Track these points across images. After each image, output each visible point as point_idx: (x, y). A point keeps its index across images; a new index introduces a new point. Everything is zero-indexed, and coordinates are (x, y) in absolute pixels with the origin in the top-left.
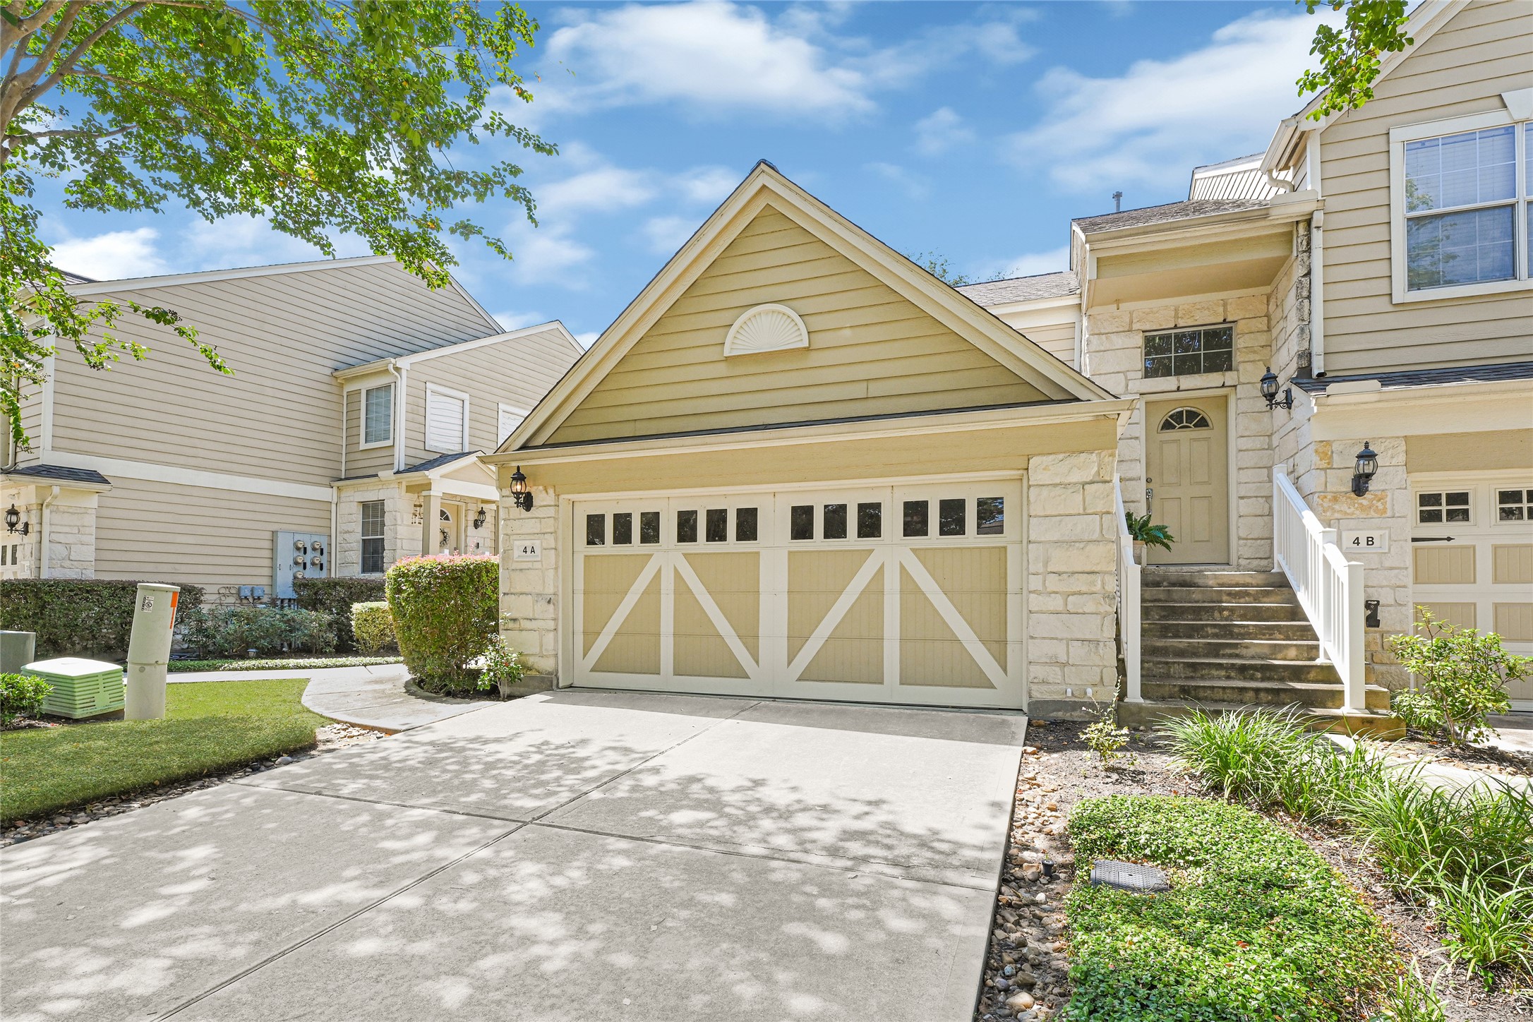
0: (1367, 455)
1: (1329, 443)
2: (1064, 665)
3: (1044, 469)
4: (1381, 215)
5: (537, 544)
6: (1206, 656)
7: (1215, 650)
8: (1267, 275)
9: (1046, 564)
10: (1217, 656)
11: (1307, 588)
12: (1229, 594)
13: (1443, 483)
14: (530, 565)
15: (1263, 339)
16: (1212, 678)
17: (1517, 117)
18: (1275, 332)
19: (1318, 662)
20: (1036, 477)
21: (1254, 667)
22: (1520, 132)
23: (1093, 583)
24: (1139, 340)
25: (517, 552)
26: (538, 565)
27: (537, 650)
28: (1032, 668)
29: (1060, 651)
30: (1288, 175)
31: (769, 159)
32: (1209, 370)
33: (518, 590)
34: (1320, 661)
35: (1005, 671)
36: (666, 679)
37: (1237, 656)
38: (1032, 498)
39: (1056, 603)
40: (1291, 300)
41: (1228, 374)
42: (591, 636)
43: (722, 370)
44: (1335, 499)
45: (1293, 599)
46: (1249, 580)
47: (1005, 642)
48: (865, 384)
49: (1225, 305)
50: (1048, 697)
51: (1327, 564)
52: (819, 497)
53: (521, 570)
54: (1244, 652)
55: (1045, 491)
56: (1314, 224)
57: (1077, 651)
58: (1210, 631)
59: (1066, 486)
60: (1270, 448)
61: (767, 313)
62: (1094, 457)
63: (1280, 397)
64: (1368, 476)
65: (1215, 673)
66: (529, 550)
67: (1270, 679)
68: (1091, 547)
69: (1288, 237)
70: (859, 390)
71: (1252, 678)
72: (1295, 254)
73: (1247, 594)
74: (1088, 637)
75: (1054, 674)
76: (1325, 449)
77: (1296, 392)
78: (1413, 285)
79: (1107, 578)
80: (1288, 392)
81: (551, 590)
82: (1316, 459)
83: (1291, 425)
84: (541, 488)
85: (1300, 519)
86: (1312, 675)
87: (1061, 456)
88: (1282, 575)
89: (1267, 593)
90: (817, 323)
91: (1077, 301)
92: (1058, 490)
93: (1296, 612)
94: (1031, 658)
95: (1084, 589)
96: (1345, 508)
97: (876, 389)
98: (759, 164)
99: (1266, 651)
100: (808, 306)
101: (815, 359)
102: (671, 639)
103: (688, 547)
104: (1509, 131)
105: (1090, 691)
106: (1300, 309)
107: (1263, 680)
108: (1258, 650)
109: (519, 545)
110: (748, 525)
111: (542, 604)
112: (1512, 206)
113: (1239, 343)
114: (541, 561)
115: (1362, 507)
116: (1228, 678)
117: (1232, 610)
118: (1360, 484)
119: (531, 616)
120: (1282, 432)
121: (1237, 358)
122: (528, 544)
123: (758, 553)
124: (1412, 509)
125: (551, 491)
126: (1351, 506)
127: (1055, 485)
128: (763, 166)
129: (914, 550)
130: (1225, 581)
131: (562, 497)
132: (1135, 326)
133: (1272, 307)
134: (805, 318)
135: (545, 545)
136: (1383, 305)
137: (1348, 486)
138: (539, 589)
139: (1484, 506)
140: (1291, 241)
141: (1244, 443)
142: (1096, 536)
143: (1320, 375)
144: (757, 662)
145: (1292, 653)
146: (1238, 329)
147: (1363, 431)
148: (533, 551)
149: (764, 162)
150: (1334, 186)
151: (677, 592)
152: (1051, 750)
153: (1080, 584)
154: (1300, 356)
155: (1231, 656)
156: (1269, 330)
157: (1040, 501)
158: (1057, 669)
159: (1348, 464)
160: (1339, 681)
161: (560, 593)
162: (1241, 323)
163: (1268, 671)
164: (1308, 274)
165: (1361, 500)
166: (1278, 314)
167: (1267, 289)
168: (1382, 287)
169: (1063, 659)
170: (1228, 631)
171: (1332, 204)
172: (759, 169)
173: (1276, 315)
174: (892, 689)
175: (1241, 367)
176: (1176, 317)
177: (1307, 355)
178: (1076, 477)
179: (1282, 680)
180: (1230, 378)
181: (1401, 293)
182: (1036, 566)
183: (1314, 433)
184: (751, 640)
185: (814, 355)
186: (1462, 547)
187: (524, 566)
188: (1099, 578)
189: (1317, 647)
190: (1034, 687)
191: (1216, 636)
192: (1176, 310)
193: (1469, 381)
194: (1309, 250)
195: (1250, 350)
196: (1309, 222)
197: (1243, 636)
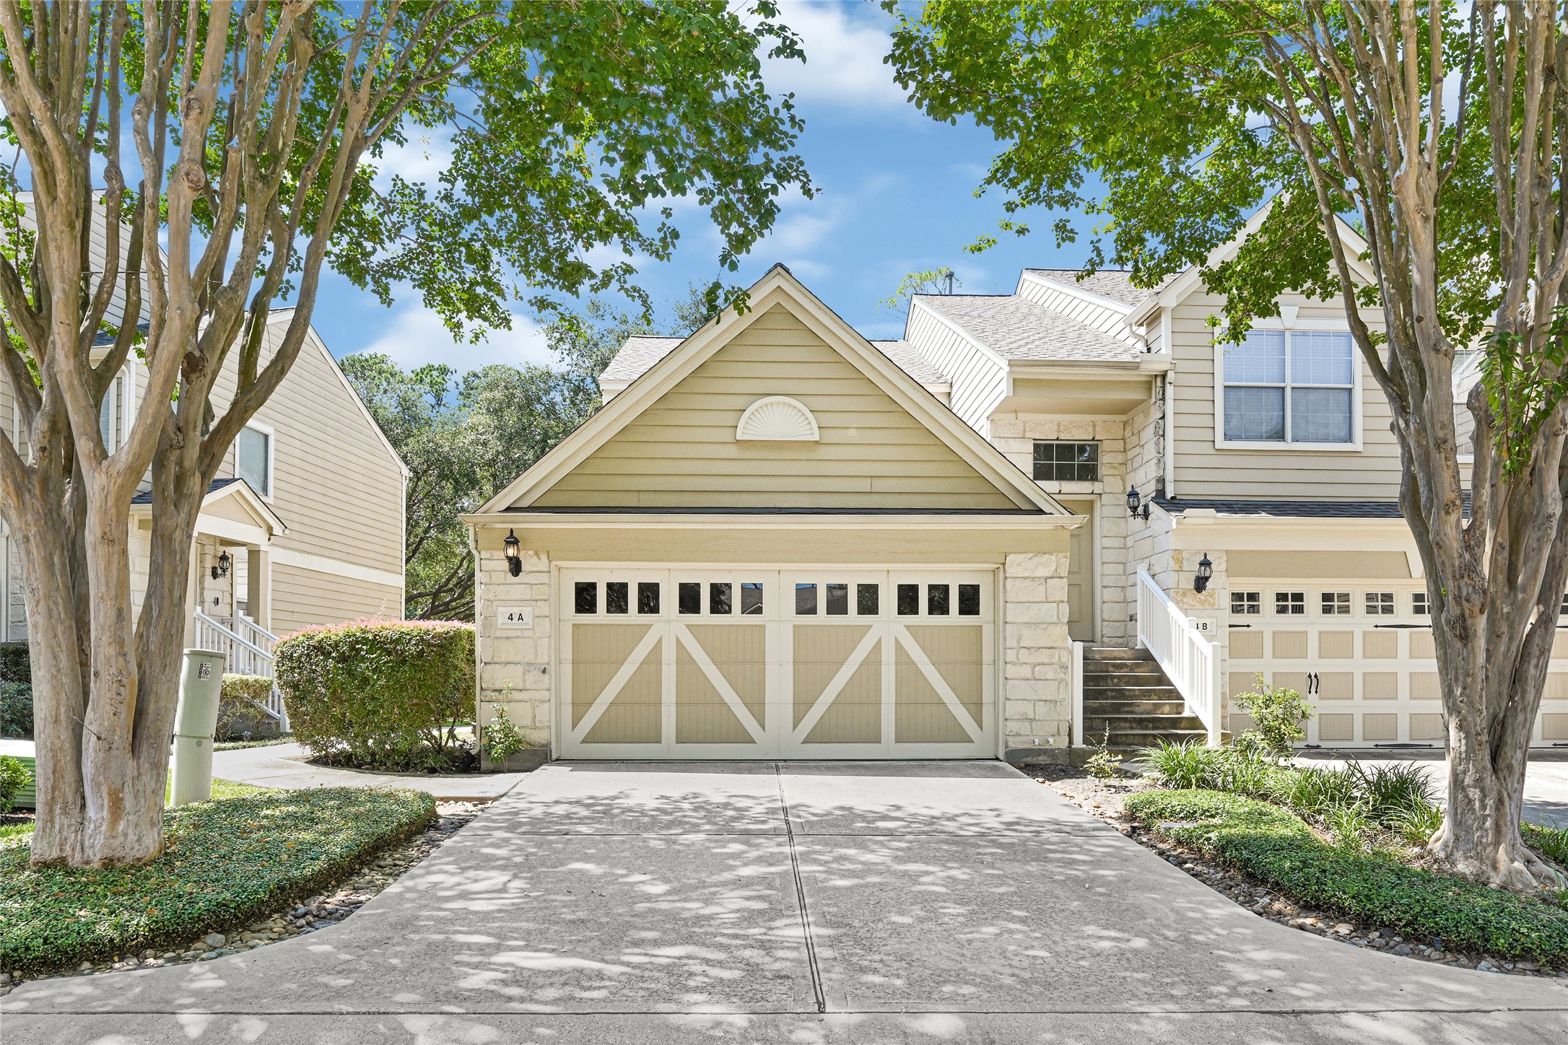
0: (1206, 563)
1: (1180, 551)
2: (1031, 720)
3: (1017, 565)
4: (1206, 380)
5: (527, 612)
6: (1112, 713)
7: (1116, 709)
8: (1125, 409)
9: (1019, 640)
10: (1119, 713)
11: (1171, 660)
12: (1114, 665)
13: (1245, 586)
14: (519, 633)
15: (1120, 458)
16: (1122, 729)
17: (1288, 326)
18: (1130, 454)
19: (1184, 715)
20: (1011, 570)
21: (1146, 719)
22: (1288, 334)
23: (1052, 656)
24: (1030, 448)
25: (502, 619)
26: (530, 634)
27: (528, 722)
28: (1009, 723)
29: (1028, 709)
30: (1142, 331)
31: (786, 265)
32: (1081, 478)
33: (504, 659)
34: (1186, 714)
35: (981, 727)
36: (668, 746)
37: (1132, 712)
38: (1008, 587)
39: (1026, 672)
40: (1149, 433)
41: (1096, 484)
42: (580, 708)
43: (732, 451)
44: (1184, 594)
45: (1158, 668)
46: (1123, 655)
47: (981, 704)
48: (869, 480)
49: (1094, 426)
50: (1020, 747)
51: (1191, 642)
52: (822, 578)
53: (507, 638)
54: (1137, 709)
55: (1018, 583)
56: (1168, 380)
57: (1042, 710)
58: (1110, 694)
59: (1034, 579)
60: (1125, 547)
61: (778, 404)
62: (1053, 558)
63: (1140, 510)
64: (1207, 579)
65: (1123, 724)
66: (516, 617)
67: (1157, 728)
68: (1051, 628)
69: (1148, 385)
70: (864, 485)
71: (1147, 728)
72: (1153, 400)
73: (1125, 665)
74: (1049, 698)
75: (1024, 728)
76: (1178, 555)
77: (1153, 507)
78: (1227, 437)
79: (1063, 652)
80: (1146, 507)
81: (546, 660)
82: (1172, 563)
83: (1148, 533)
84: (531, 552)
85: (1165, 609)
86: (1183, 724)
87: (1030, 555)
88: (1146, 651)
89: (1138, 665)
90: (828, 420)
91: (948, 390)
92: (1028, 582)
93: (1162, 679)
94: (1007, 715)
95: (1047, 661)
96: (1190, 601)
97: (879, 485)
98: (775, 266)
99: (1150, 708)
100: (819, 403)
101: (824, 452)
102: (674, 708)
103: (691, 618)
104: (1282, 334)
105: (1051, 740)
106: (1157, 444)
107: (1153, 729)
108: (1146, 707)
109: (503, 612)
110: (753, 599)
111: (534, 676)
112: (1283, 389)
113: (1105, 459)
114: (533, 629)
115: (1202, 602)
116: (1132, 728)
117: (1119, 678)
118: (1200, 584)
119: (520, 686)
120: (1137, 537)
121: (1102, 471)
122: (516, 611)
123: (763, 626)
124: (1227, 602)
125: (544, 557)
126: (1194, 599)
127: (1025, 578)
128: (779, 269)
129: (907, 627)
130: (1106, 655)
131: (554, 563)
132: (1028, 435)
133: (1128, 433)
134: (819, 415)
135: (537, 613)
136: (1207, 448)
137: (1192, 585)
138: (530, 658)
139: (1268, 603)
140: (1150, 389)
141: (1107, 542)
142: (1054, 619)
143: (1173, 498)
144: (763, 728)
145: (1167, 709)
146: (1105, 446)
147: (1201, 544)
148: (520, 618)
149: (781, 266)
150: (1182, 353)
151: (679, 662)
152: (1053, 780)
153: (1043, 657)
154: (1158, 481)
155: (1128, 712)
156: (1125, 451)
157: (1014, 590)
158: (1027, 724)
159: (1194, 568)
160: (1205, 729)
161: (553, 663)
162: (1105, 443)
163: (1157, 723)
164: (1163, 417)
165: (1200, 596)
166: (1134, 440)
167: (1124, 418)
168: (1207, 435)
169: (1031, 716)
170: (1121, 694)
171: (1182, 366)
172: (775, 272)
173: (1132, 441)
174: (889, 747)
175: (1105, 479)
176: (1059, 431)
177: (1161, 480)
178: (1042, 572)
179: (1164, 728)
180: (1097, 487)
181: (1221, 443)
182: (1011, 642)
183: (1173, 543)
184: (757, 708)
185: (822, 448)
186: (1256, 632)
187: (510, 634)
188: (1056, 652)
189: (1182, 705)
190: (1010, 739)
191: (1114, 698)
192: (1059, 425)
193: (1263, 514)
194: (1163, 399)
195: (1112, 466)
196: (1164, 376)
197: (1131, 697)
